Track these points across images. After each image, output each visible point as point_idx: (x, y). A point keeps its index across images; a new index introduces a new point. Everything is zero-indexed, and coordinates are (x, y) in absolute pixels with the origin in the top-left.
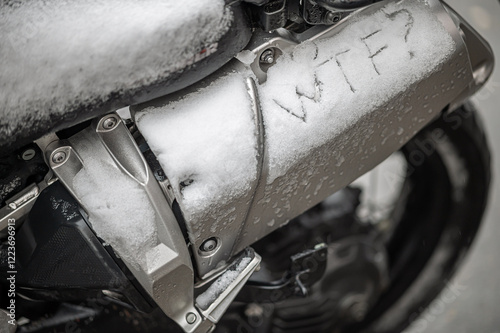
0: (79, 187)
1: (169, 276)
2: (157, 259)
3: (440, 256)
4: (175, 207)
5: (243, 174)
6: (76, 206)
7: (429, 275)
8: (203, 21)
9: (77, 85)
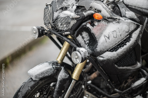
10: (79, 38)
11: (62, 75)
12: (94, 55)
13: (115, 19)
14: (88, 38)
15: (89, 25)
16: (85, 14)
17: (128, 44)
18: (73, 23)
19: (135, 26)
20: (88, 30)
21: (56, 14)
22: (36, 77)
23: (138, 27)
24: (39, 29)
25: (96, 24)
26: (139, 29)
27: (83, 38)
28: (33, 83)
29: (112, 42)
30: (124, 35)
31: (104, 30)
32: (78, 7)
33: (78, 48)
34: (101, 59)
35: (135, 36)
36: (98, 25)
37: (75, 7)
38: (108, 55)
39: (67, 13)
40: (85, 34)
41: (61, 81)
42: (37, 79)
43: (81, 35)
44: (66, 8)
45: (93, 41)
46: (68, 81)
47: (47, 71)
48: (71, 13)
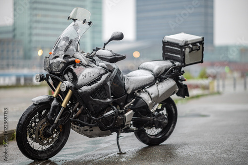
0: (141, 96)
1: (151, 104)
2: (149, 102)
3: (172, 125)
4: (151, 97)
5: (157, 94)
6: (141, 98)
7: (171, 128)
8: (152, 78)
9: (141, 84)
10: (66, 76)
11: (54, 103)
12: (76, 88)
13: (90, 66)
14: (72, 77)
15: (72, 67)
16: (70, 60)
17: (99, 82)
18: (62, 65)
19: (105, 72)
20: (71, 71)
21: (51, 62)
22: (37, 102)
23: (106, 72)
24: (40, 76)
25: (77, 67)
26: (108, 74)
27: (68, 76)
28: (34, 106)
29: (88, 79)
30: (96, 76)
31: (82, 71)
32: (65, 56)
33: (64, 82)
34: (81, 91)
35: (104, 77)
36: (78, 68)
37: (63, 56)
38: (85, 88)
39: (58, 59)
40: (70, 74)
41: (53, 107)
42: (38, 104)
43: (67, 74)
44: (58, 57)
45: (75, 78)
46: (58, 107)
47: (44, 99)
48: (61, 59)
